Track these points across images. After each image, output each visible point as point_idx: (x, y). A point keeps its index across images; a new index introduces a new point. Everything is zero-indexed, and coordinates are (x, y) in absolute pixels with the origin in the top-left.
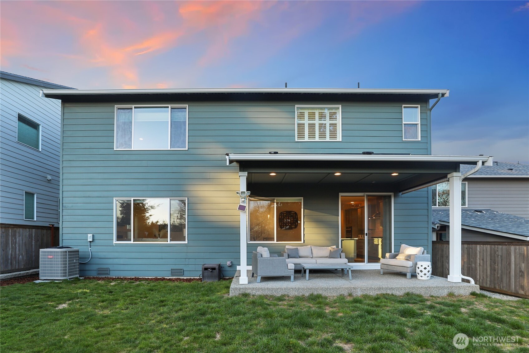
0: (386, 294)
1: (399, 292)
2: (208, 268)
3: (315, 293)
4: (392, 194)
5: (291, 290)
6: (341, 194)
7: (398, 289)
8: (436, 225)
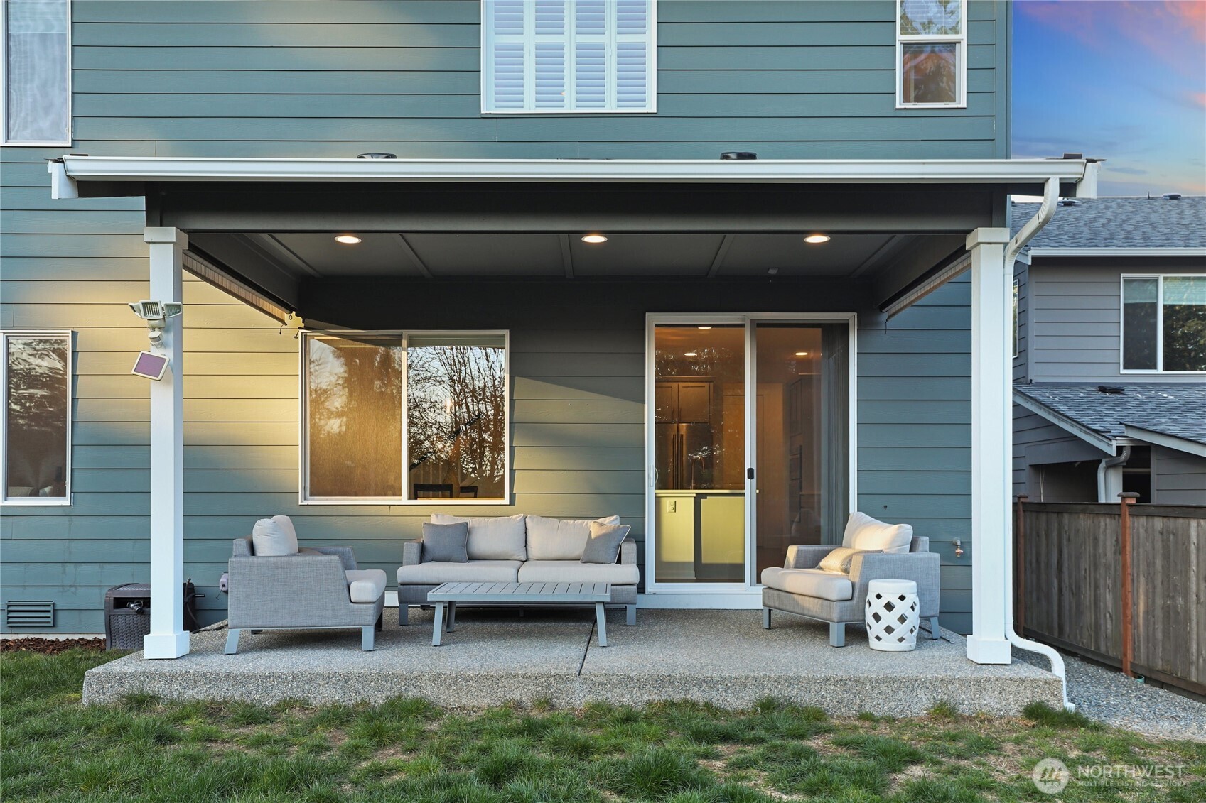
0: (686, 701)
1: (736, 694)
2: (132, 600)
3: (411, 694)
4: (851, 317)
5: (319, 681)
6: (652, 319)
7: (734, 684)
8: (1114, 444)
